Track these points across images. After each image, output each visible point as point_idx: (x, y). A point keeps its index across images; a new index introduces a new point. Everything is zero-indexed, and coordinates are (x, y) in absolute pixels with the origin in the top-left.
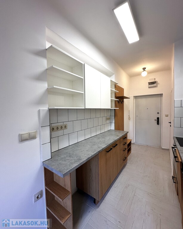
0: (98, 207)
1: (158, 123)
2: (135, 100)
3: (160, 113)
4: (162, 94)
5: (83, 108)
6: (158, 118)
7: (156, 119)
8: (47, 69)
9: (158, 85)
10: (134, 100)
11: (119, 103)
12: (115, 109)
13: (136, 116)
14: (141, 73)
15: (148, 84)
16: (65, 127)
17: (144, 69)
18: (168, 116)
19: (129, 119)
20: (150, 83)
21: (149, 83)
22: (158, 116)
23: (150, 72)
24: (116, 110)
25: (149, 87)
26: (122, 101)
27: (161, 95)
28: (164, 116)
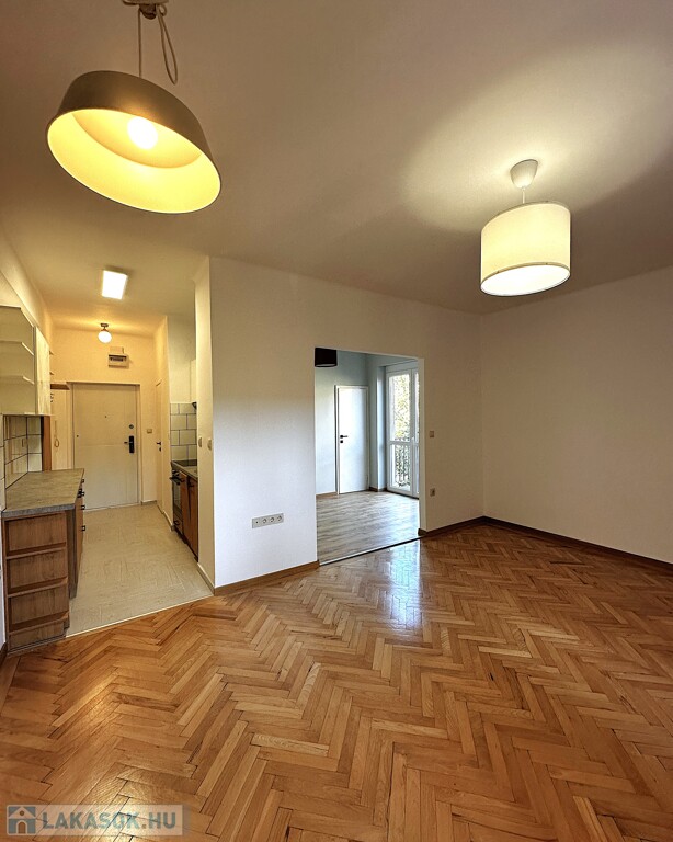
2: (69, 391)
3: (135, 427)
4: (139, 385)
6: (131, 439)
7: (128, 440)
9: (131, 366)
12: (43, 417)
13: (75, 436)
15: (108, 357)
17: (105, 327)
18: (151, 432)
19: (57, 444)
20: (112, 357)
22: (132, 433)
23: (117, 333)
25: (111, 366)
27: (137, 387)
28: (144, 432)
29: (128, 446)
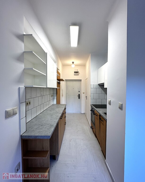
0: (57, 160)
1: (79, 98)
5: (46, 87)
6: (79, 95)
7: (78, 95)
8: (24, 52)
9: (79, 74)
10: (65, 83)
12: (57, 89)
13: (66, 94)
14: (71, 65)
16: (30, 103)
17: (73, 63)
18: (84, 93)
19: (62, 96)
20: (75, 72)
22: (79, 93)
23: (76, 65)
25: (74, 75)
26: (60, 83)
27: (81, 80)
28: (82, 93)
29: (78, 97)
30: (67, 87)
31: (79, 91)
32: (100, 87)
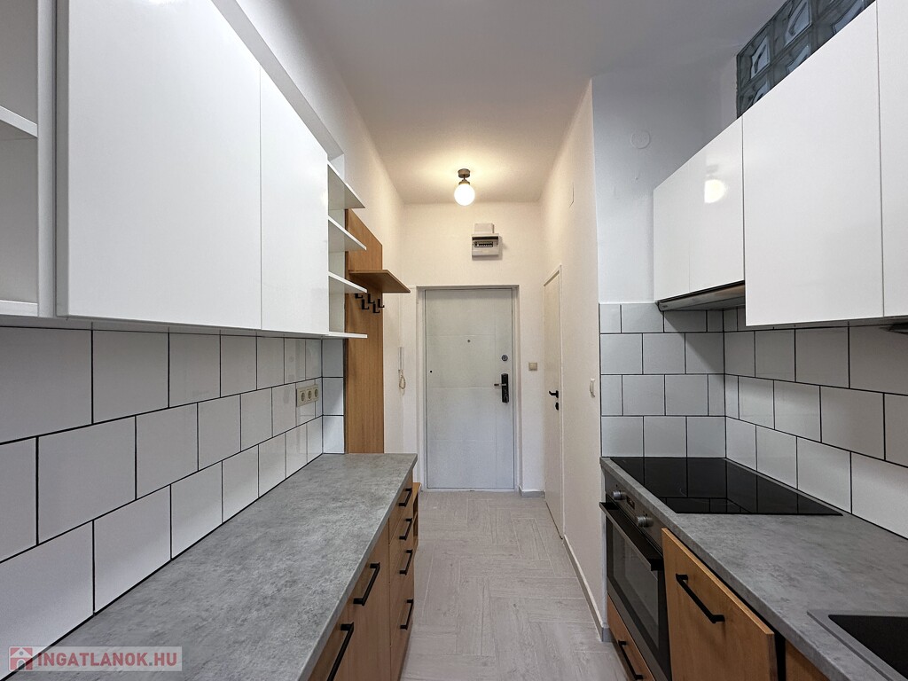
1: (505, 399)
2: (420, 302)
3: (510, 358)
4: (517, 287)
6: (505, 378)
7: (499, 381)
9: (505, 253)
10: (417, 303)
11: (363, 308)
12: (346, 340)
13: (428, 372)
15: (471, 242)
17: (464, 175)
18: (535, 369)
19: (402, 386)
21: (474, 239)
22: (505, 368)
24: (351, 344)
25: (475, 257)
26: (376, 303)
27: (512, 290)
28: (524, 367)
29: (500, 391)
30: (430, 330)
31: (505, 358)
32: (669, 327)
